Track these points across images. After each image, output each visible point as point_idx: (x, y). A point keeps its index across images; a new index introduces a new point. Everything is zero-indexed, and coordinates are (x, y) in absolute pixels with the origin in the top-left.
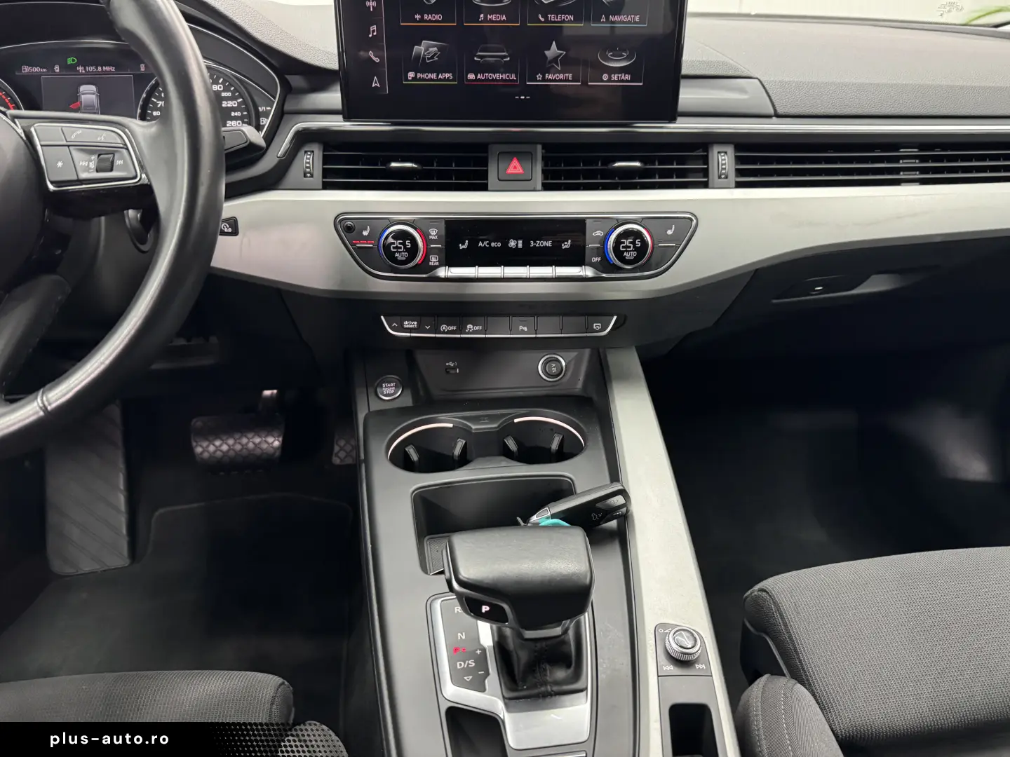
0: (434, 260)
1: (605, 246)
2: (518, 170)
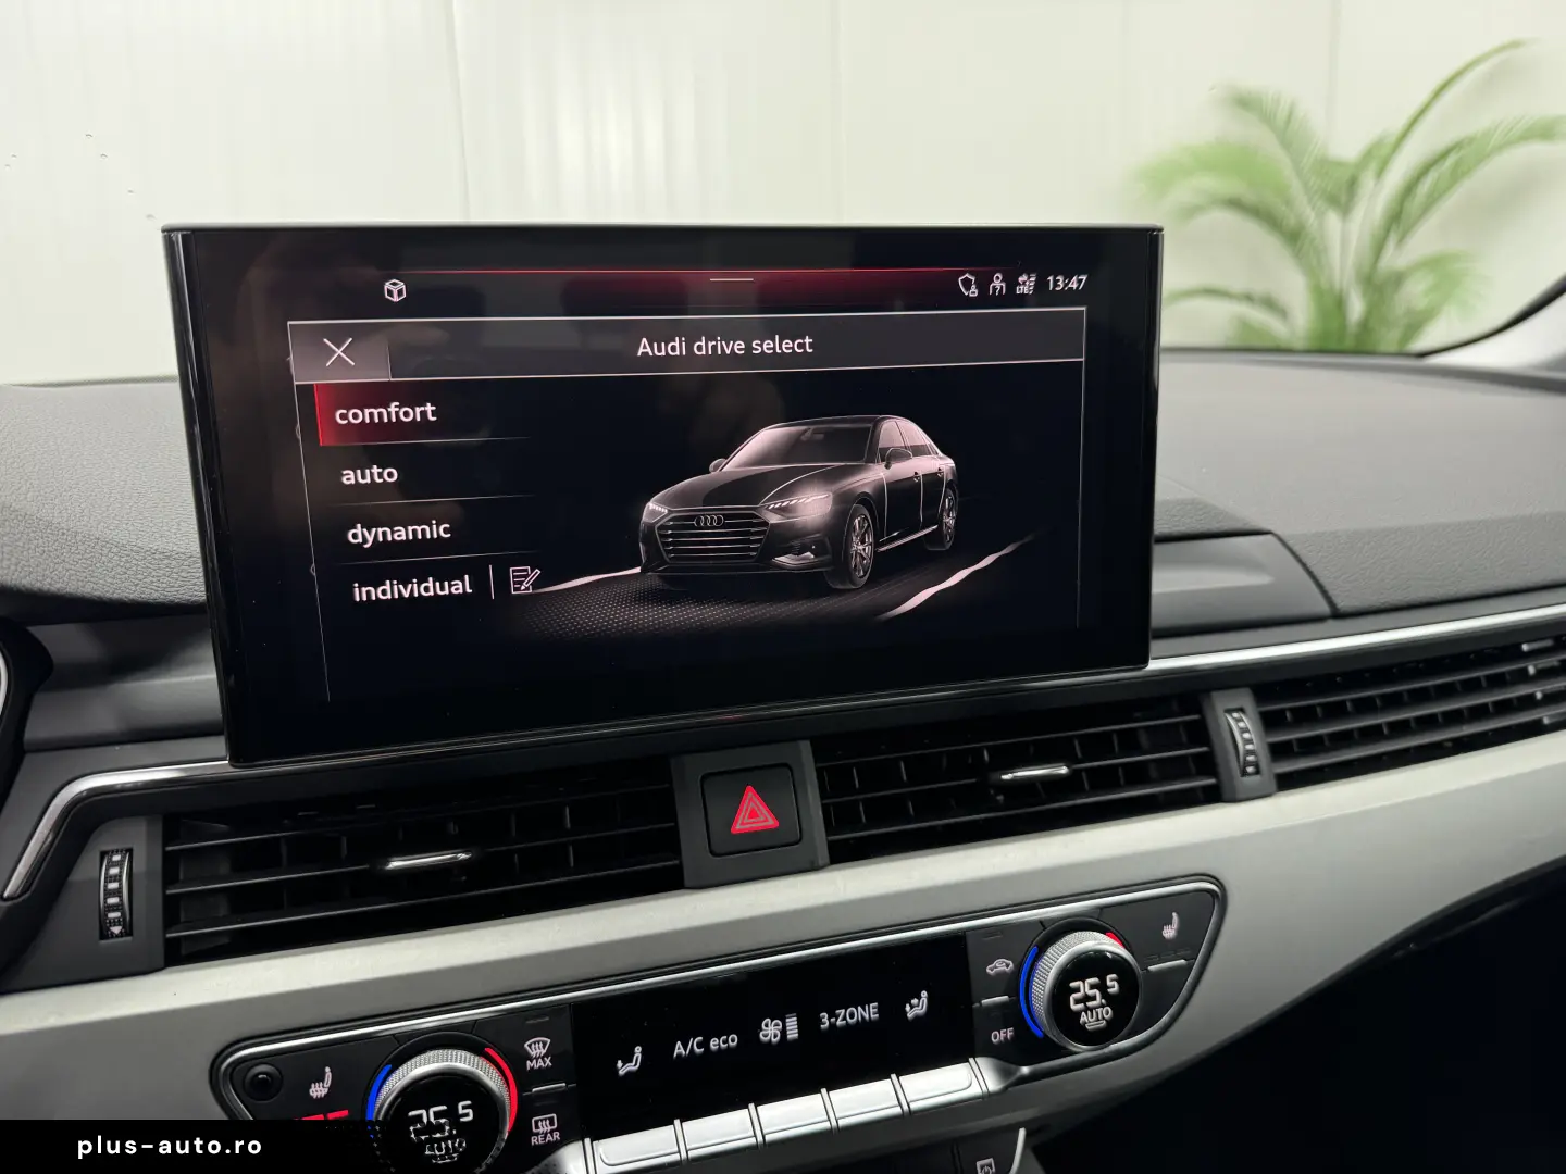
0: (544, 1128)
1: (1022, 997)
2: (762, 818)
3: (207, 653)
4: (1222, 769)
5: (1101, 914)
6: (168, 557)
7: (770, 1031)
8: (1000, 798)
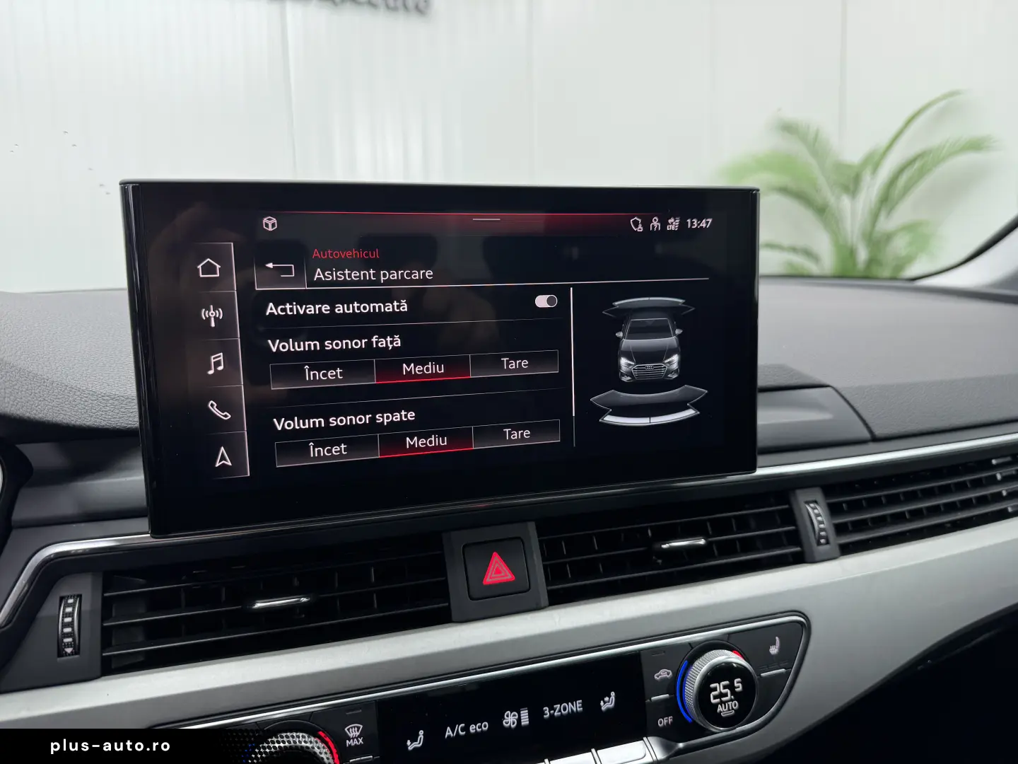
1: (678, 694)
2: (503, 574)
3: (138, 463)
4: (804, 541)
5: (728, 639)
6: (112, 399)
7: (510, 719)
8: (660, 561)
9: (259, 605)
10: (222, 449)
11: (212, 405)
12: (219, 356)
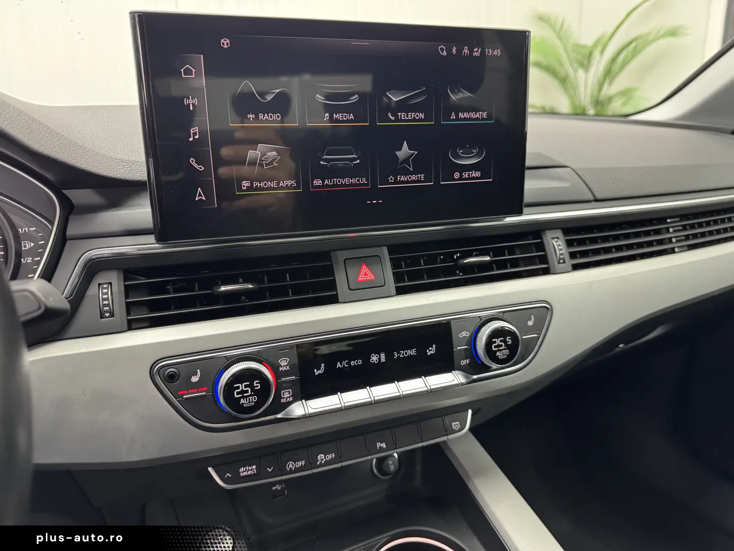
0: (286, 395)
1: (473, 347)
2: (369, 276)
4: (550, 260)
7: (374, 358)
9: (223, 288)
10: (199, 189)
11: (192, 161)
12: (196, 129)
